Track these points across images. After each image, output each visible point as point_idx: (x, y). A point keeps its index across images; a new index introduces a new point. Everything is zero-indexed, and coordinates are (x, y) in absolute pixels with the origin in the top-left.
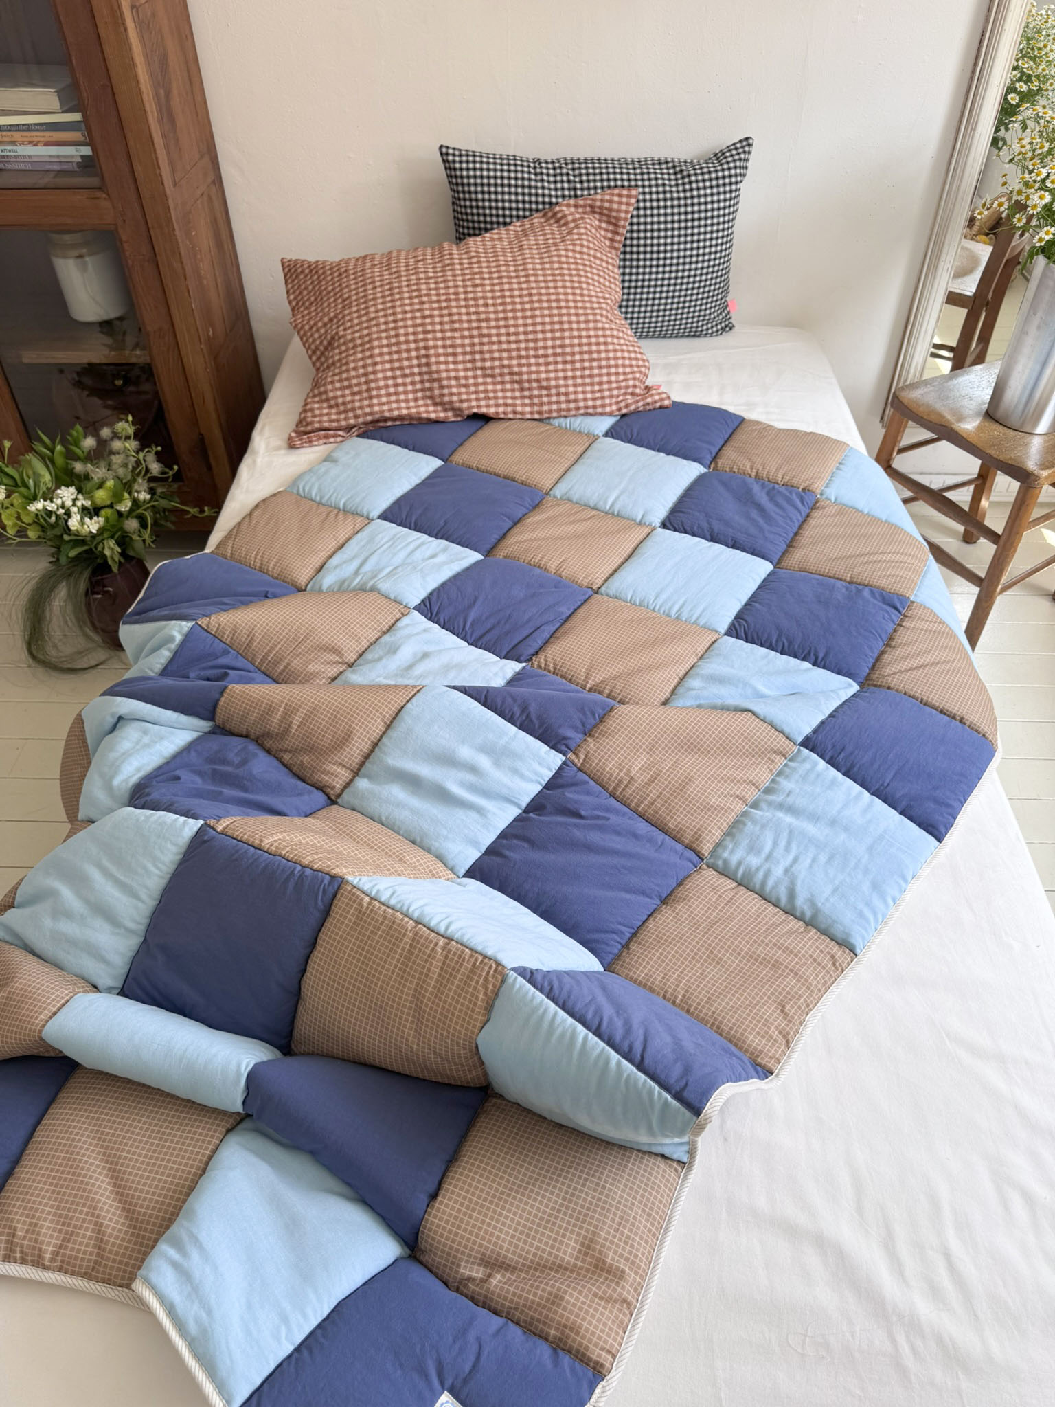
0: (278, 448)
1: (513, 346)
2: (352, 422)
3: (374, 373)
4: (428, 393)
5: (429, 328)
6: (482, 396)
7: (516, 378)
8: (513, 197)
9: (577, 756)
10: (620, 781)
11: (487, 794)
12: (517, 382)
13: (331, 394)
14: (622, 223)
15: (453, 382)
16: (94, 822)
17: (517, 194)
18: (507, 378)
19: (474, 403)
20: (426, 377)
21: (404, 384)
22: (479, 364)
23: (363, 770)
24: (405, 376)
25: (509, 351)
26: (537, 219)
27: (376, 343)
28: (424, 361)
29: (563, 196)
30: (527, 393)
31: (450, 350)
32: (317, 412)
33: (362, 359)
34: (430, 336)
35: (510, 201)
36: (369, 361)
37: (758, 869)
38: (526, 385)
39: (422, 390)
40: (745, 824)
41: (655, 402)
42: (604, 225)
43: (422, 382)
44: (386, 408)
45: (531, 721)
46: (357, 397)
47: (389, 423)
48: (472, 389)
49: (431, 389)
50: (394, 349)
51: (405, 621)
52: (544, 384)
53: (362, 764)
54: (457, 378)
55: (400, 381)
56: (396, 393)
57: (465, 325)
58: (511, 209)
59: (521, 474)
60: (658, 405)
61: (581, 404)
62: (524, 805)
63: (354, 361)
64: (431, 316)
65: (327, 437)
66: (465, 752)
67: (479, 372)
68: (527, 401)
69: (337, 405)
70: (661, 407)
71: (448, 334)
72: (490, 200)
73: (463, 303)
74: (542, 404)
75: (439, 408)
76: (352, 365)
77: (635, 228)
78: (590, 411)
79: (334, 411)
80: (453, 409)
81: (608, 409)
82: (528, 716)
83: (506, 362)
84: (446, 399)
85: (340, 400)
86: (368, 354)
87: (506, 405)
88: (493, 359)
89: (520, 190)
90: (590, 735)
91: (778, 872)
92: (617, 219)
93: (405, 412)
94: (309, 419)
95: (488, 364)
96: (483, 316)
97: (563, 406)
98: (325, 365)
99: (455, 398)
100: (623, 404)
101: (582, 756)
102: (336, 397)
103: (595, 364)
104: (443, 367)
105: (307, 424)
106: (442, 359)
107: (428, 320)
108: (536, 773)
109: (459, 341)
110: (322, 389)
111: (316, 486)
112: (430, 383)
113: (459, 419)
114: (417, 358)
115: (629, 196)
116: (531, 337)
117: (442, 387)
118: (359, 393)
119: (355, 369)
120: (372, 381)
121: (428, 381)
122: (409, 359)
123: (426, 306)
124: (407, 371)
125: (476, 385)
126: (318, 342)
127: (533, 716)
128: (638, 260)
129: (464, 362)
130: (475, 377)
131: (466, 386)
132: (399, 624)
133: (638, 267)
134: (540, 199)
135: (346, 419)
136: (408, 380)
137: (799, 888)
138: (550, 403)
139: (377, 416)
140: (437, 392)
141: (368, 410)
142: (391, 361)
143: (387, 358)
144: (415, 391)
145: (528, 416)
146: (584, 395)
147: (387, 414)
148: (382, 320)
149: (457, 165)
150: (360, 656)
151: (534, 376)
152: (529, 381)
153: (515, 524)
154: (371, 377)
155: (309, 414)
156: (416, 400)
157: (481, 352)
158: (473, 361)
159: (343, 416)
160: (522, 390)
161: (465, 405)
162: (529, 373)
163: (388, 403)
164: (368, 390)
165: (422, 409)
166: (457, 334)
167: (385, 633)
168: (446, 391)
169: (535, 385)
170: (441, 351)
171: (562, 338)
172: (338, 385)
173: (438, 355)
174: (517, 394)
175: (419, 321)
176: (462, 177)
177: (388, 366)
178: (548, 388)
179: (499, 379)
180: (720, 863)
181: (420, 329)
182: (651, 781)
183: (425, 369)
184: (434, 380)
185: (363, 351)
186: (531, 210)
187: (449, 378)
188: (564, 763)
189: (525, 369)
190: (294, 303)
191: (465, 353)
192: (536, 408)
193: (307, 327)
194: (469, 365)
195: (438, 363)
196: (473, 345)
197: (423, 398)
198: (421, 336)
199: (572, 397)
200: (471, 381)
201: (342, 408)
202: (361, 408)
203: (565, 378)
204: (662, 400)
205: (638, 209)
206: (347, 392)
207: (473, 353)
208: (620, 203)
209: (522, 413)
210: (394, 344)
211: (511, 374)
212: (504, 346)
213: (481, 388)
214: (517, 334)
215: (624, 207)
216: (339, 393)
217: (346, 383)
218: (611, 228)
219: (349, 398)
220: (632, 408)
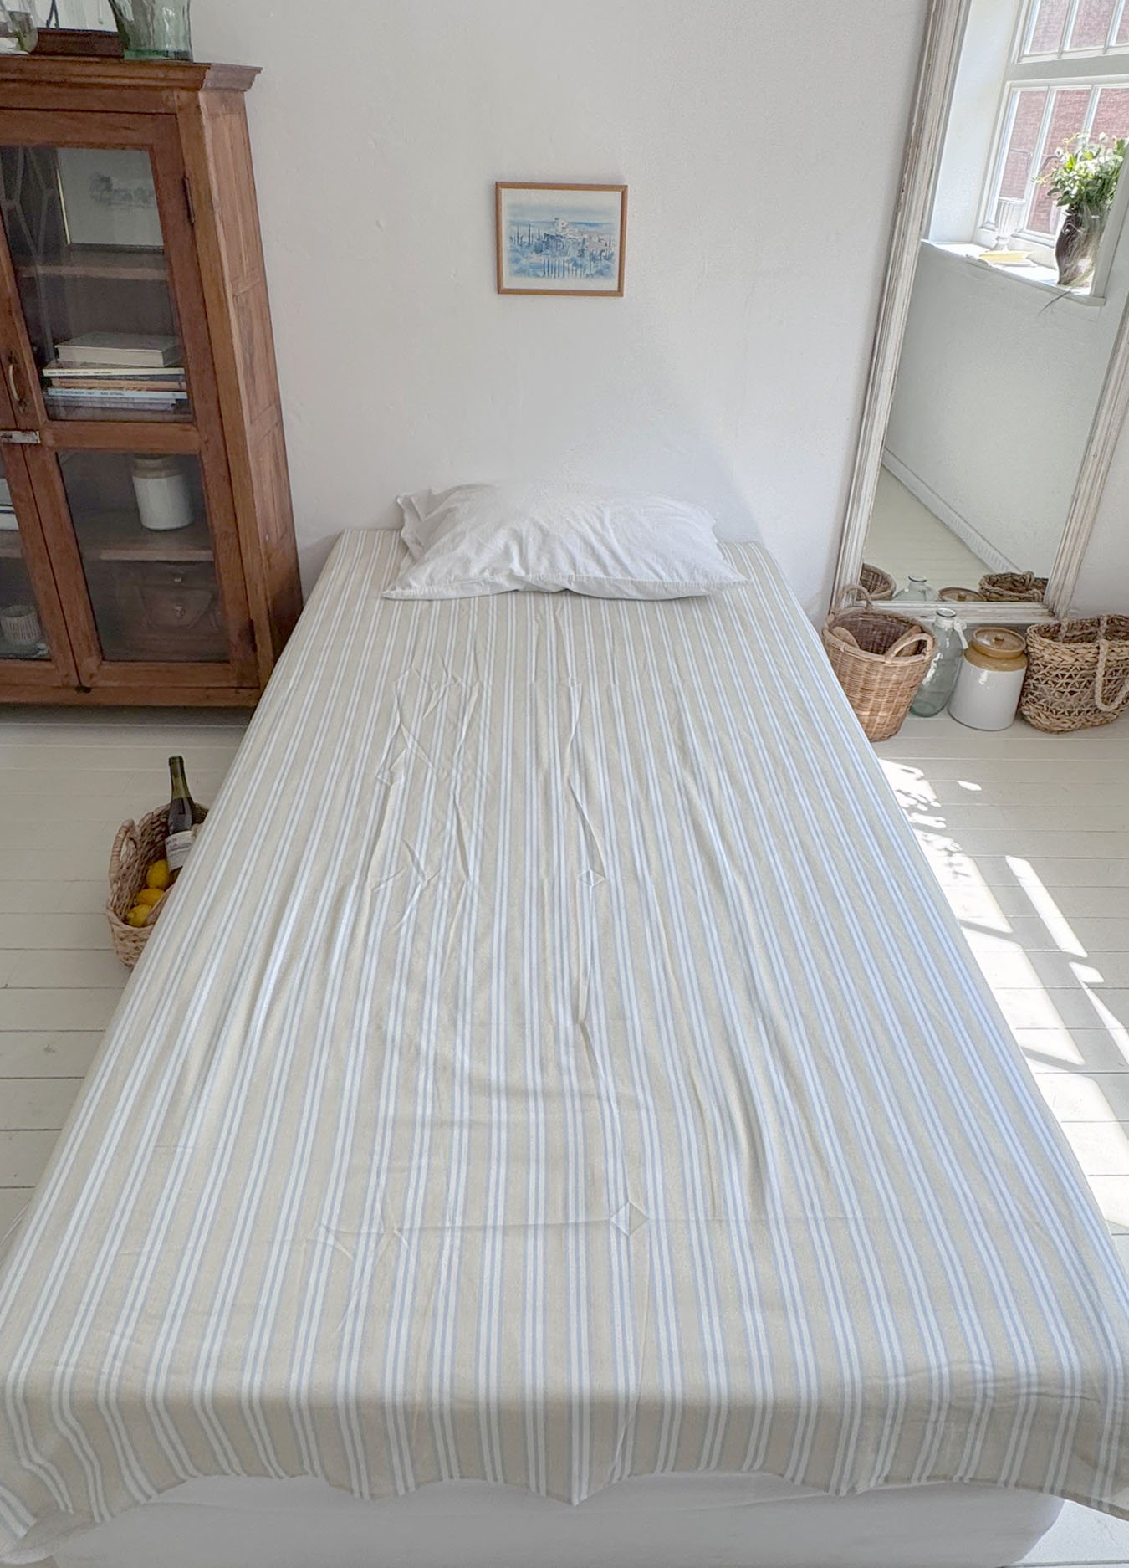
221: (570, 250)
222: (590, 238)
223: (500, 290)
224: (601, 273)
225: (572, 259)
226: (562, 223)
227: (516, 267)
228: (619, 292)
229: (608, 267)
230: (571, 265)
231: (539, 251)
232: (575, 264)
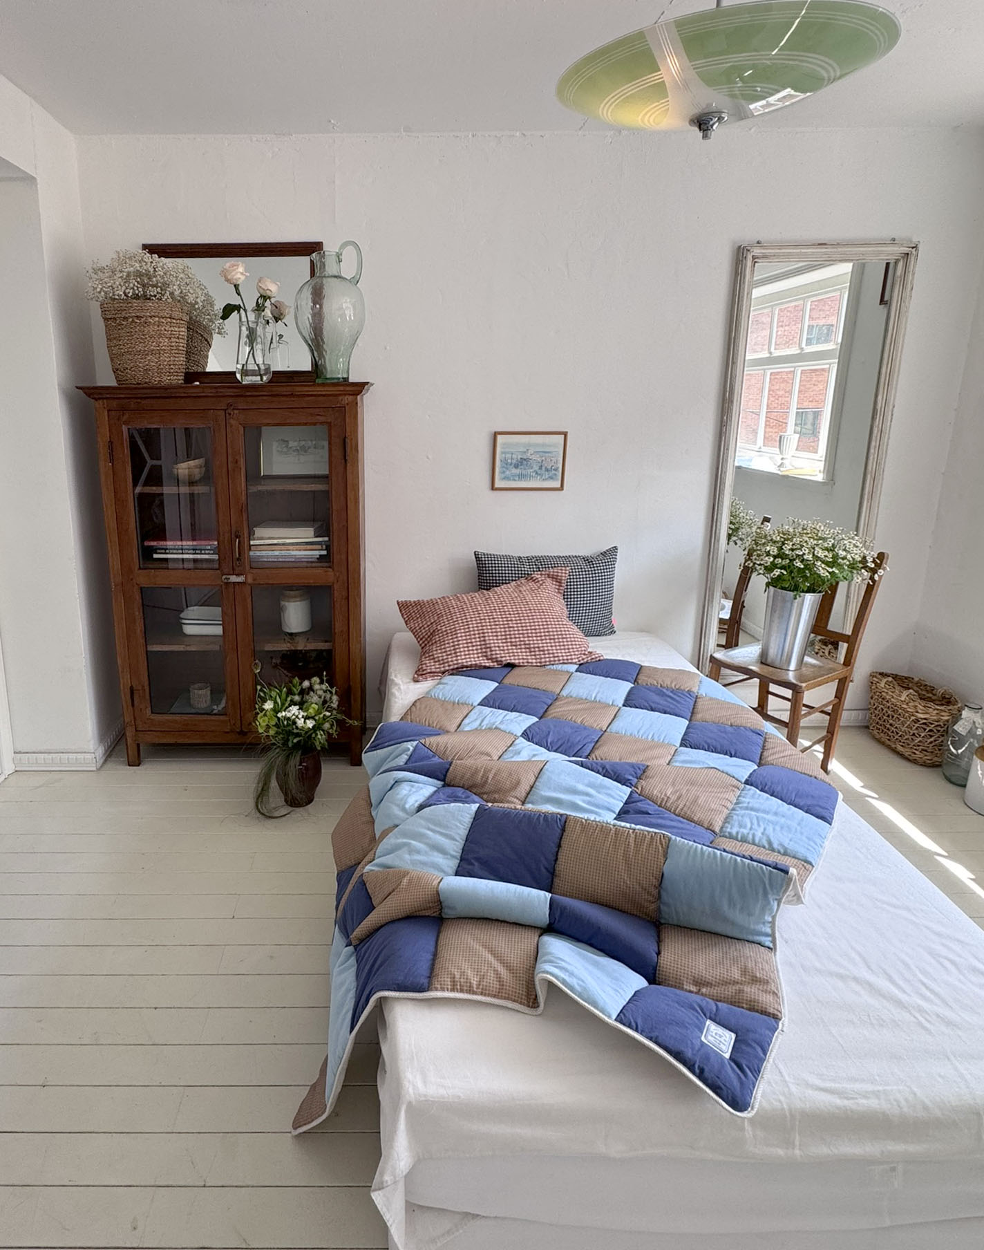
0: (409, 682)
1: (525, 632)
2: (447, 668)
3: (458, 645)
4: (484, 654)
5: (484, 624)
6: (511, 654)
7: (527, 646)
8: (510, 572)
9: (637, 788)
10: (663, 799)
11: (597, 806)
12: (528, 648)
13: (436, 656)
14: (563, 581)
15: (497, 649)
16: (398, 826)
17: (512, 570)
18: (523, 647)
19: (508, 658)
20: (483, 646)
21: (473, 650)
22: (509, 640)
23: (527, 800)
24: (473, 646)
25: (523, 634)
26: (523, 580)
27: (459, 631)
28: (482, 639)
29: (534, 571)
30: (533, 653)
31: (495, 634)
32: (428, 665)
33: (452, 639)
34: (484, 628)
35: (509, 573)
36: (455, 640)
37: (748, 834)
38: (533, 650)
39: (481, 653)
40: (732, 817)
41: (596, 658)
42: (554, 583)
43: (481, 649)
44: (464, 661)
45: (609, 772)
46: (450, 657)
47: (465, 669)
48: (506, 652)
49: (486, 652)
50: (468, 634)
51: (517, 742)
52: (541, 649)
53: (526, 797)
54: (499, 647)
55: (471, 648)
56: (469, 654)
57: (501, 623)
58: (509, 577)
59: (543, 687)
60: (598, 659)
61: (561, 658)
62: (617, 812)
63: (448, 640)
64: (484, 619)
65: (433, 676)
66: (581, 787)
67: (509, 644)
68: (533, 657)
69: (439, 661)
70: (599, 660)
71: (493, 627)
72: (499, 573)
73: (499, 613)
74: (541, 658)
75: (490, 661)
76: (446, 642)
77: (569, 587)
78: (566, 661)
79: (437, 663)
80: (497, 661)
81: (574, 661)
82: (607, 770)
83: (522, 639)
84: (494, 656)
85: (441, 658)
86: (455, 636)
87: (523, 659)
88: (515, 638)
89: (513, 569)
90: (640, 779)
91: (759, 834)
92: (561, 580)
93: (474, 663)
94: (425, 668)
95: (513, 640)
96: (509, 619)
97: (552, 659)
98: (430, 643)
99: (498, 656)
100: (580, 659)
101: (640, 789)
102: (438, 657)
103: (565, 640)
104: (492, 641)
105: (423, 671)
106: (491, 638)
107: (483, 621)
108: (620, 796)
109: (499, 630)
110: (431, 654)
111: (441, 694)
112: (486, 649)
113: (500, 666)
114: (479, 638)
115: (566, 570)
116: (533, 627)
117: (491, 651)
118: (450, 654)
119: (448, 643)
120: (457, 649)
121: (485, 648)
122: (475, 638)
123: (481, 615)
124: (474, 644)
125: (508, 650)
126: (424, 634)
127: (609, 770)
128: (571, 598)
129: (501, 639)
130: (507, 646)
131: (503, 650)
132: (515, 743)
133: (571, 601)
134: (523, 572)
135: (444, 667)
136: (474, 648)
137: (772, 839)
138: (545, 658)
139: (460, 665)
140: (489, 653)
141: (455, 662)
142: (466, 640)
143: (464, 638)
144: (478, 653)
145: (535, 664)
146: (562, 654)
147: (465, 664)
148: (460, 621)
149: (483, 559)
150: (500, 757)
151: (536, 645)
152: (534, 648)
153: (549, 706)
154: (457, 647)
155: (424, 666)
156: (478, 657)
157: (510, 635)
158: (506, 639)
159: (442, 666)
160: (531, 652)
161: (504, 659)
162: (534, 644)
163: (465, 659)
164: (455, 653)
165: (482, 661)
166: (497, 627)
167: (509, 747)
168: (494, 653)
169: (537, 649)
170: (490, 634)
171: (548, 628)
172: (439, 651)
173: (489, 636)
174: (528, 654)
175: (479, 621)
176: (485, 564)
177: (465, 642)
178: (543, 651)
179: (519, 647)
180: (727, 834)
181: (479, 625)
182: (679, 798)
183: (483, 643)
184: (488, 648)
185: (451, 636)
186: (518, 577)
187: (495, 647)
188: (631, 792)
189: (531, 642)
190: (407, 619)
191: (502, 635)
192: (538, 660)
193: (418, 628)
194: (504, 641)
195: (490, 640)
196: (505, 631)
197: (482, 656)
198: (480, 628)
199: (556, 655)
200: (506, 648)
201: (442, 662)
202: (452, 661)
203: (552, 646)
204: (599, 657)
205: (570, 575)
206: (444, 654)
207: (506, 635)
208: (562, 573)
209: (532, 663)
210: (467, 632)
211: (525, 644)
212: (521, 632)
213: (511, 651)
214: (526, 626)
215: (564, 575)
216: (440, 655)
217: (443, 650)
218: (558, 584)
219: (445, 657)
220: (585, 660)
221: (535, 466)
222: (546, 459)
223: (493, 488)
224: (551, 478)
225: (535, 471)
226: (531, 451)
227: (503, 476)
228: (562, 488)
229: (555, 474)
230: (534, 474)
231: (516, 467)
232: (537, 473)
